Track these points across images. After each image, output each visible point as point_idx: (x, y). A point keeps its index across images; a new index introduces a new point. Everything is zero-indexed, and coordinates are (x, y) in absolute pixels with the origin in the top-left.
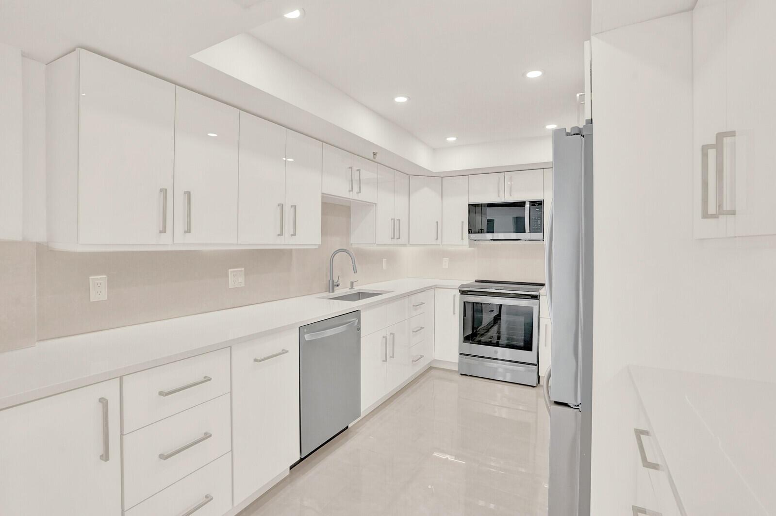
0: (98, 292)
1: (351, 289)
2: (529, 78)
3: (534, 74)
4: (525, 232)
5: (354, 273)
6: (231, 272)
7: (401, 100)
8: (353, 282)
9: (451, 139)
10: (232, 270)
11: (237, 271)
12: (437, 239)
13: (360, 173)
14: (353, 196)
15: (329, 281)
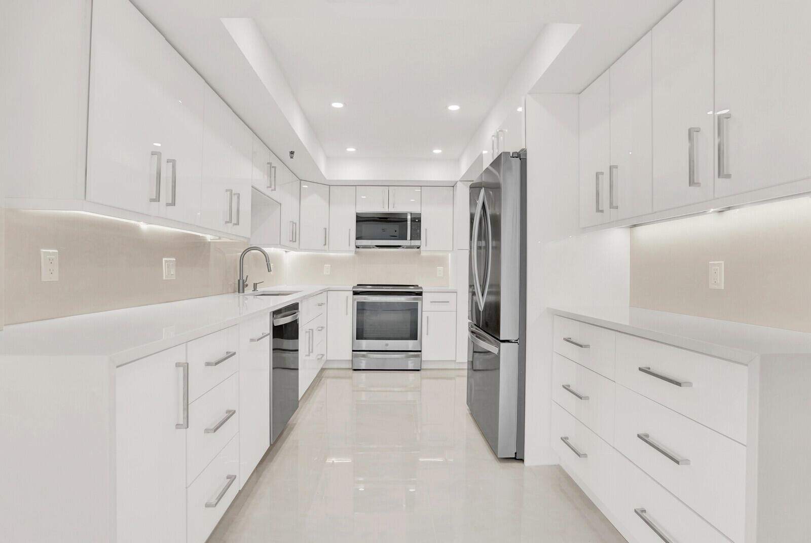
0: (50, 270)
1: (254, 290)
2: (451, 110)
3: (454, 108)
4: (406, 240)
5: (269, 271)
6: (166, 261)
7: (337, 105)
8: (257, 284)
9: (351, 150)
10: (166, 259)
11: (170, 261)
12: (325, 245)
13: (275, 170)
14: (268, 192)
15: (239, 281)
